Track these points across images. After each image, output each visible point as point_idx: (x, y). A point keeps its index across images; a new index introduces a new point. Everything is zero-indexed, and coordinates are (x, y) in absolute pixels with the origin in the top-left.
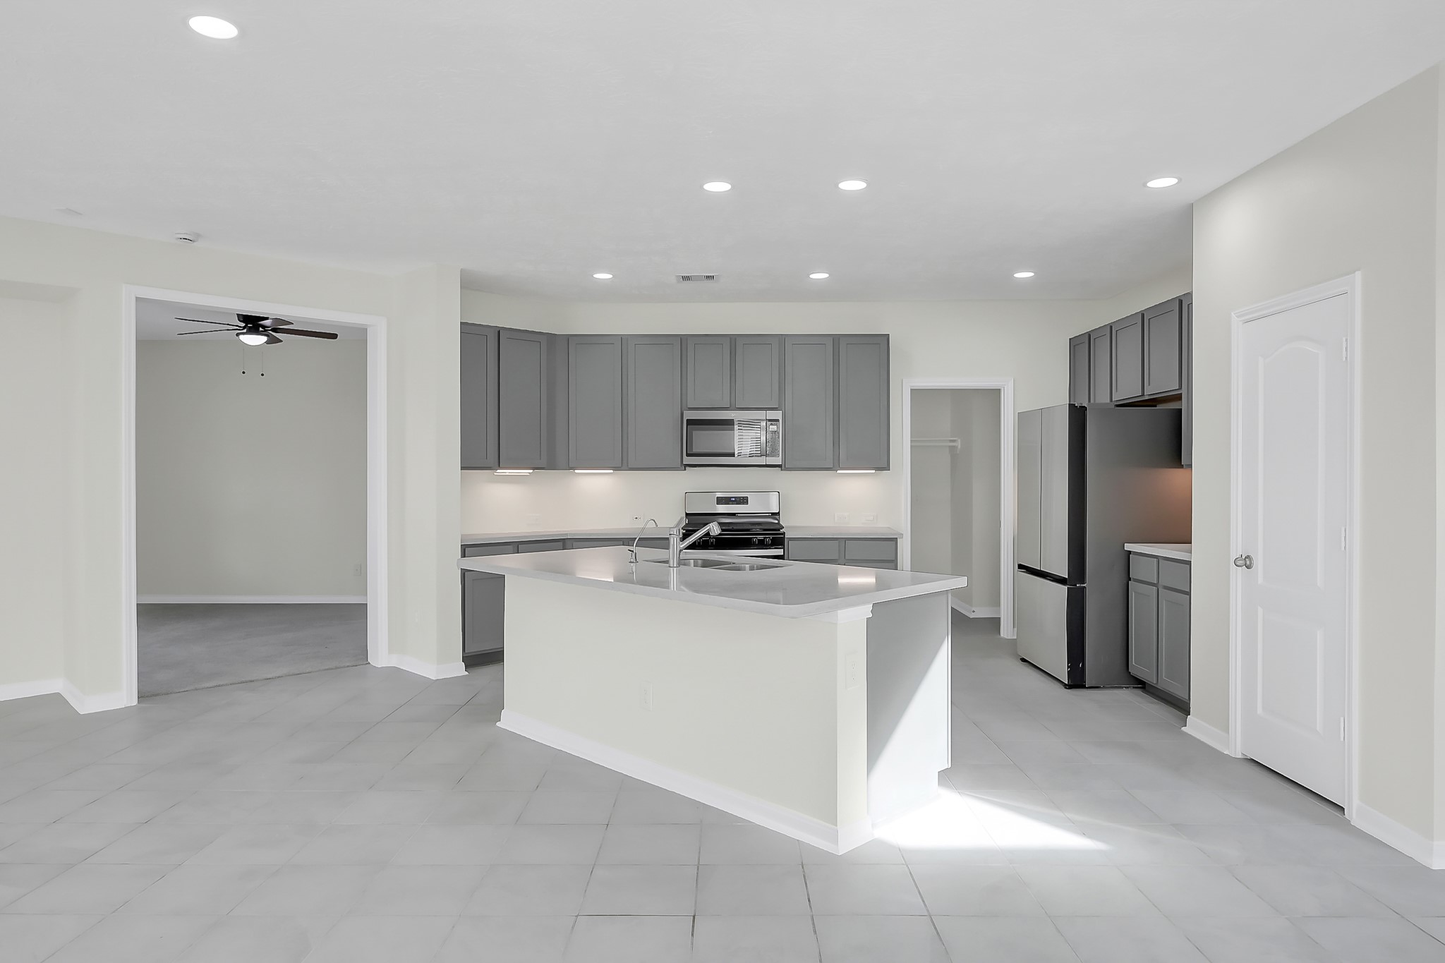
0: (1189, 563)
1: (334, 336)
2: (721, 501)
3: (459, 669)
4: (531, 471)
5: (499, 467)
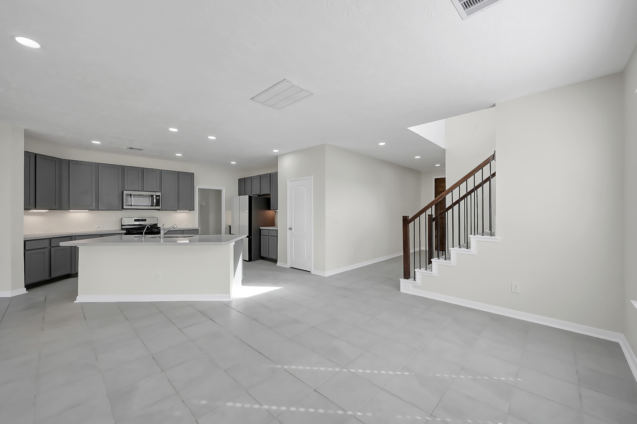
0: (277, 230)
2: (135, 220)
3: (24, 291)
4: (48, 211)
5: (35, 209)
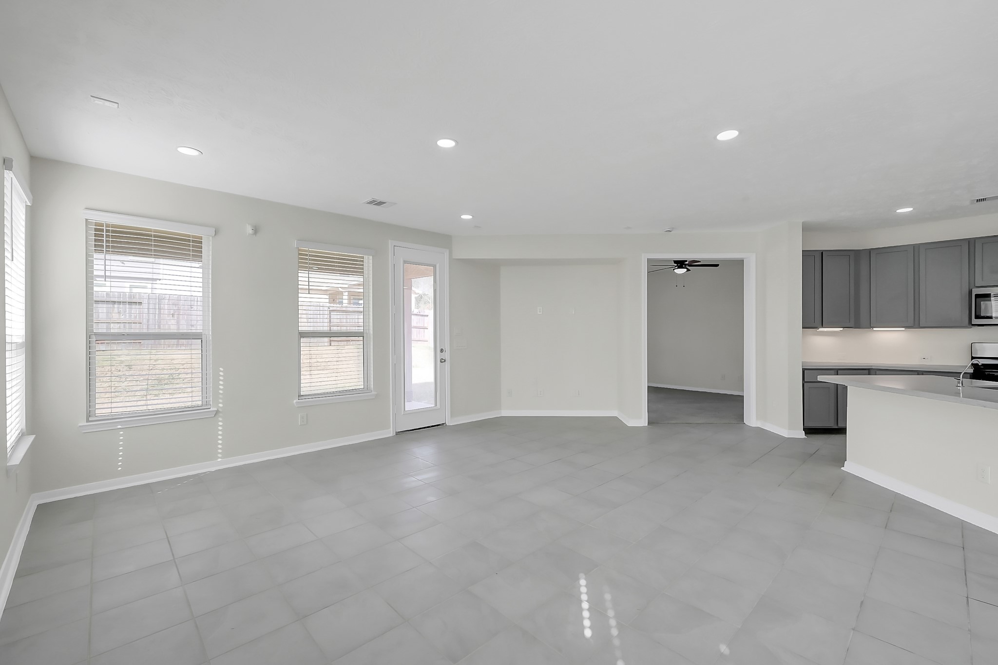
1: (717, 265)
3: (802, 434)
4: (842, 329)
5: (822, 326)
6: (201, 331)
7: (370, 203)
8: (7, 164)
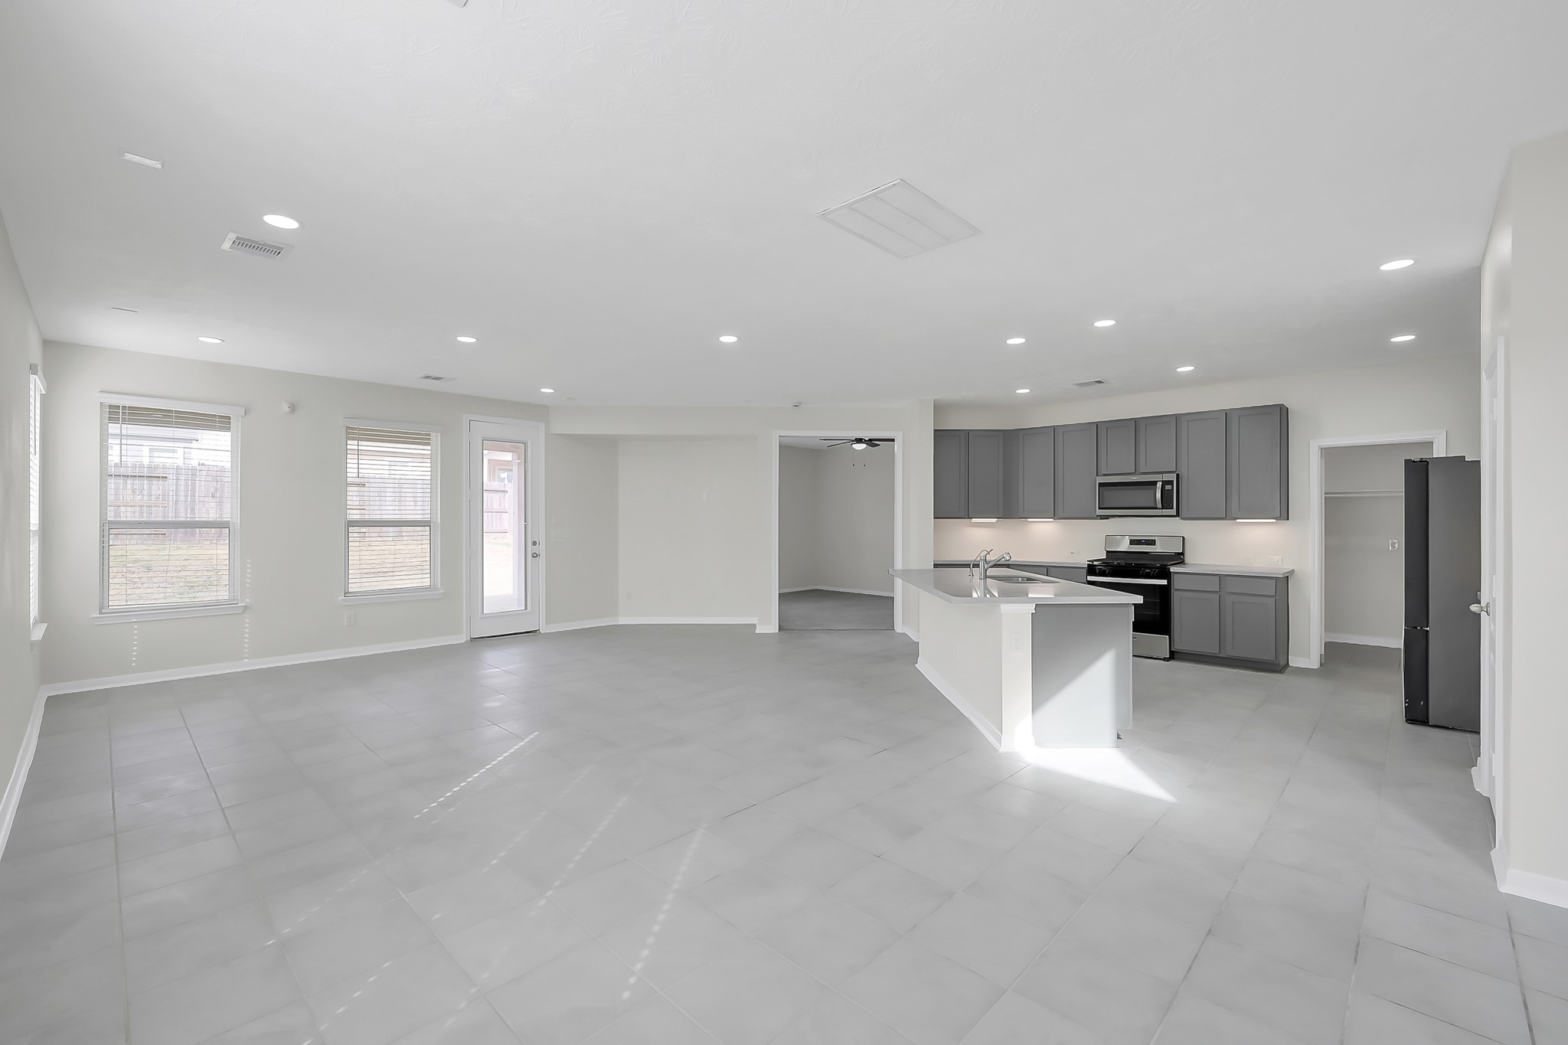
2: (1132, 542)
4: (996, 519)
5: (970, 517)
6: (229, 519)
7: (425, 378)
8: (33, 369)
